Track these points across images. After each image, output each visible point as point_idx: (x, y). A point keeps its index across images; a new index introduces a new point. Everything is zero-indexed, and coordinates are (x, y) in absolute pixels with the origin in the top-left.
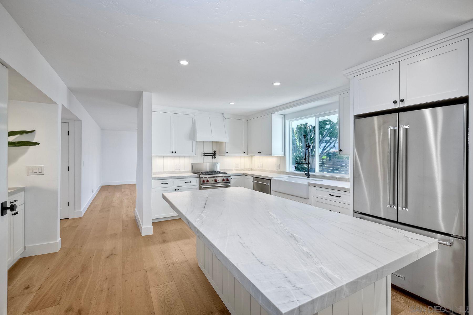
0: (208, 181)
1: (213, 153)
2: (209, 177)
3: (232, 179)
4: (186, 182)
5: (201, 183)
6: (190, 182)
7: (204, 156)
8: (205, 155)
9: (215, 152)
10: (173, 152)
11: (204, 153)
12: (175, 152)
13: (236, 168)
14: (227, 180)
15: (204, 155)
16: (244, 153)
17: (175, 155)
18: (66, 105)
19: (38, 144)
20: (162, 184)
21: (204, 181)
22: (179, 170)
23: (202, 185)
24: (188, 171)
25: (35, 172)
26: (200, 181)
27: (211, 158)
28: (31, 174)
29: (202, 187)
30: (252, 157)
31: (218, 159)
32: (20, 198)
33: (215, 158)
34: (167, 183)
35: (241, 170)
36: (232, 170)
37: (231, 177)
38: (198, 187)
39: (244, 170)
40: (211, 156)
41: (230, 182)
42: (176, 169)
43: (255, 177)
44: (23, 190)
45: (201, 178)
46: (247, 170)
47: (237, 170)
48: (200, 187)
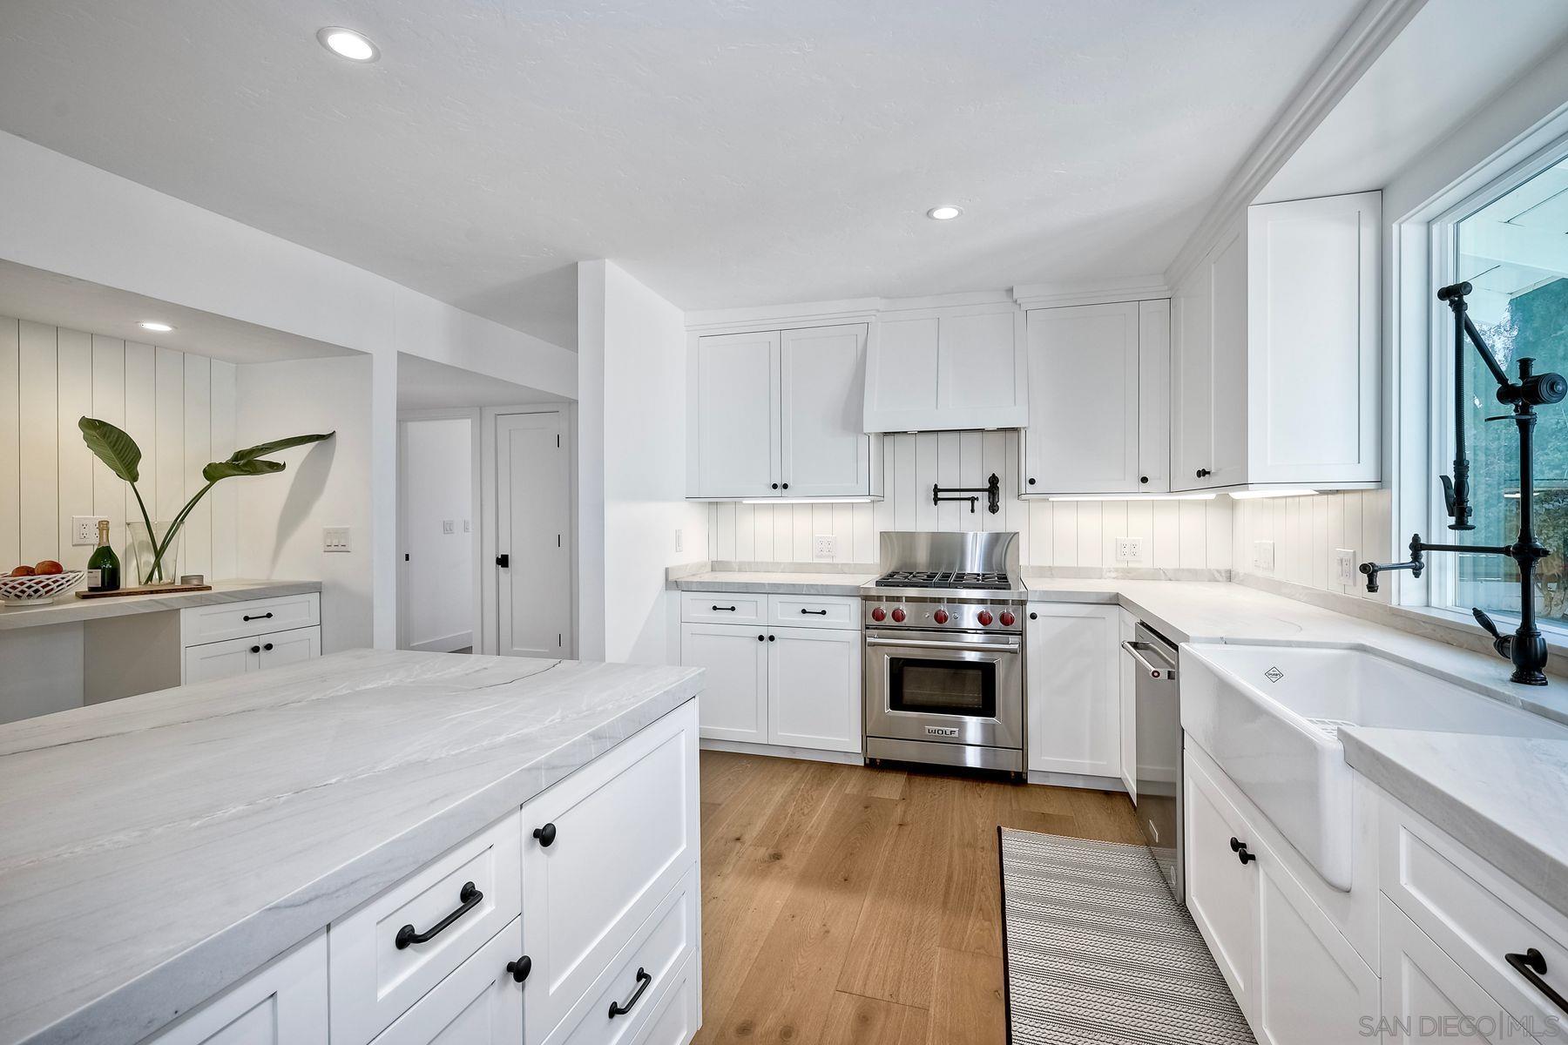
0: (898, 616)
1: (987, 485)
3: (1033, 616)
4: (804, 611)
5: (871, 620)
6: (824, 613)
7: (936, 500)
8: (940, 495)
9: (994, 480)
10: (775, 486)
11: (936, 490)
12: (785, 486)
13: (1123, 566)
14: (1006, 620)
15: (936, 495)
16: (1144, 480)
17: (788, 498)
20: (714, 608)
21: (878, 616)
22: (829, 561)
23: (869, 632)
24: (868, 563)
25: (337, 544)
26: (864, 615)
27: (973, 511)
28: (329, 549)
29: (869, 640)
30: (1233, 504)
31: (1012, 515)
32: (302, 609)
33: (993, 508)
34: (733, 609)
35: (1156, 575)
36: (1097, 573)
37: (1030, 609)
38: (855, 637)
39: (1176, 576)
40: (973, 500)
41: (1021, 635)
42: (821, 557)
43: (1143, 624)
44: (317, 588)
45: (866, 598)
46: (1194, 575)
47: (1128, 574)
48: (864, 638)
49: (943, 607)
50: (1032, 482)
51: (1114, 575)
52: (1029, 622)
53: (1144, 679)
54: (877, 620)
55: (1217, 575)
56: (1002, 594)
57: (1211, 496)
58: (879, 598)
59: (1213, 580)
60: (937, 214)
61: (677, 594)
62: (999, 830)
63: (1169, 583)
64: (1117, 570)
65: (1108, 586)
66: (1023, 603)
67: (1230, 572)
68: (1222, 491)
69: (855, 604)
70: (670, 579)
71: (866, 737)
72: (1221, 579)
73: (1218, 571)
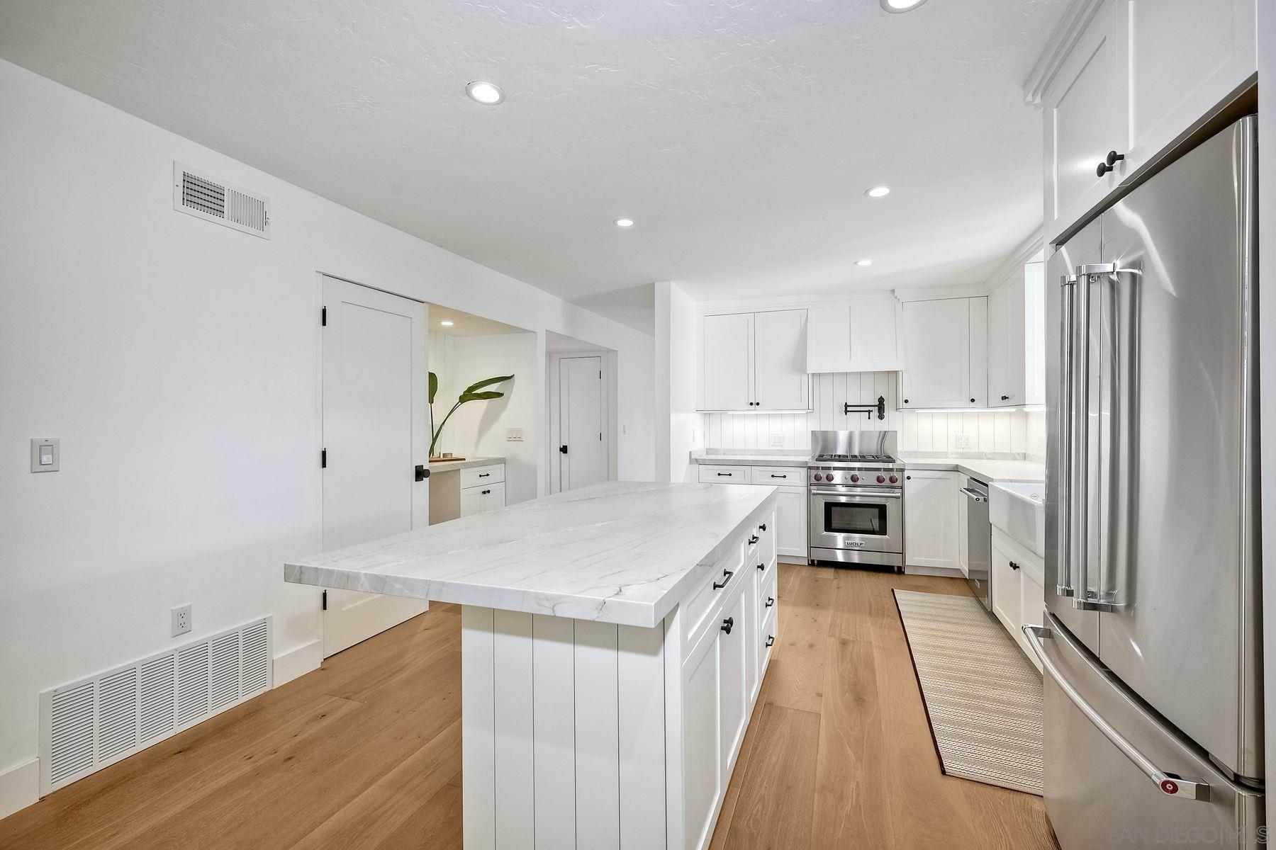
0: (830, 478)
1: (877, 403)
2: (860, 469)
3: (909, 478)
4: (773, 476)
5: (813, 481)
6: (785, 477)
7: (846, 412)
8: (849, 409)
9: (881, 400)
10: (751, 404)
11: (846, 406)
12: (758, 404)
13: (961, 451)
14: (892, 480)
15: (846, 409)
16: (973, 400)
17: (759, 411)
18: (559, 329)
19: (502, 395)
20: (719, 474)
21: (818, 478)
22: (780, 448)
23: (812, 487)
24: (804, 450)
25: (515, 437)
26: (809, 477)
27: (869, 418)
28: (510, 439)
29: (813, 491)
30: (1026, 415)
31: (893, 420)
32: (497, 472)
33: (881, 417)
34: (730, 475)
35: (980, 456)
36: (946, 455)
37: (907, 474)
38: (803, 490)
39: (992, 456)
40: (869, 412)
41: (902, 488)
42: (775, 446)
43: (971, 478)
44: (502, 461)
45: (810, 468)
46: (1004, 456)
47: (964, 455)
48: (809, 491)
49: (857, 473)
50: (906, 401)
51: (954, 456)
52: (906, 481)
53: (971, 504)
54: (818, 480)
55: (1017, 456)
56: (891, 465)
57: (1013, 410)
58: (818, 468)
59: (1015, 459)
60: (859, 263)
61: (696, 466)
62: (893, 590)
63: (990, 461)
64: (956, 453)
65: (952, 461)
66: (902, 470)
67: (1025, 454)
68: (1020, 407)
69: (803, 471)
70: (692, 457)
71: (810, 547)
72: (1019, 458)
73: (1018, 454)
